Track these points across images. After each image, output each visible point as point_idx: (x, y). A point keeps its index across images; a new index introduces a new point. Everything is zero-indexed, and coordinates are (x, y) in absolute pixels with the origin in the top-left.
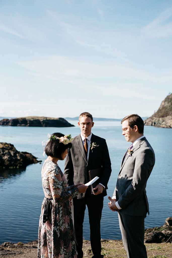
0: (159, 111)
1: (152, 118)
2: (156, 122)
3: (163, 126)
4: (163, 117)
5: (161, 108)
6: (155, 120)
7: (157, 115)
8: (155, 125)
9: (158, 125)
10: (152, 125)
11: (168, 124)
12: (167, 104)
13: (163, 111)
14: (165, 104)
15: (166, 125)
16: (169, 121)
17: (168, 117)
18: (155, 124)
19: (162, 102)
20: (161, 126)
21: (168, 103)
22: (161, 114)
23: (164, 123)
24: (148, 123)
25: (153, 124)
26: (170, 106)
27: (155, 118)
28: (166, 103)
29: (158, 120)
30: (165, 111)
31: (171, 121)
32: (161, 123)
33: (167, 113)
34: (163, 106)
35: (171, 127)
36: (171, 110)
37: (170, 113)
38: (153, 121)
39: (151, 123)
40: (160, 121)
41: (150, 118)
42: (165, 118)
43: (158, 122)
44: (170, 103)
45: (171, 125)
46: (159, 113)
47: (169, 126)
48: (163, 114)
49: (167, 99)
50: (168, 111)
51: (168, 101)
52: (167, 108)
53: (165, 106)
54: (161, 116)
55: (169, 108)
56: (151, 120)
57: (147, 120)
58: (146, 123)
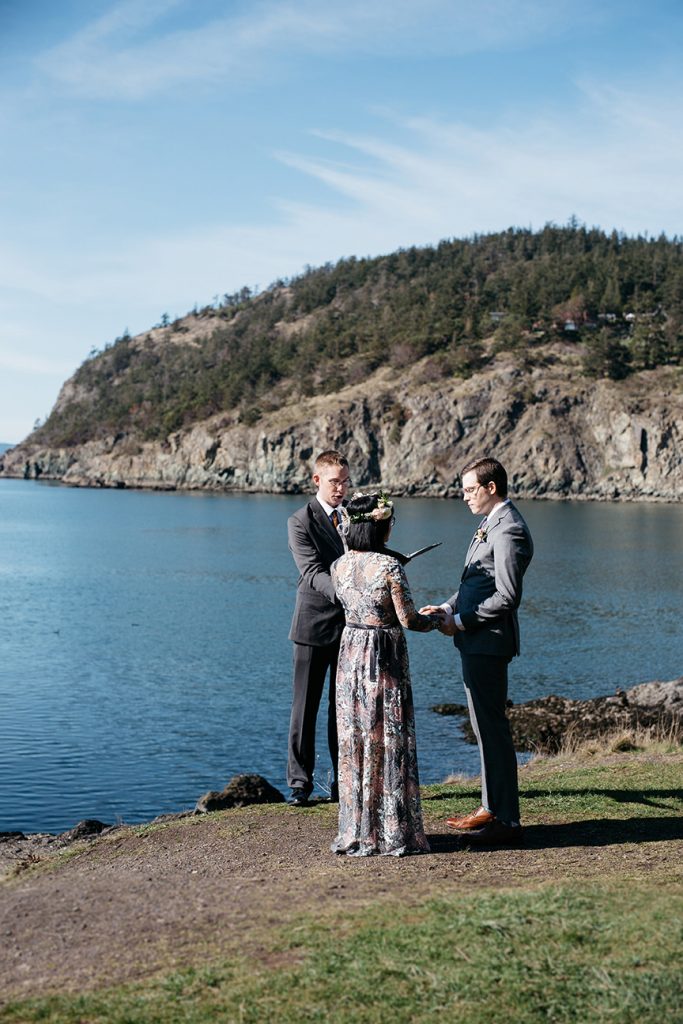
0: (55, 419)
1: (25, 448)
2: (43, 466)
3: (74, 480)
4: (69, 443)
5: (61, 410)
6: (41, 454)
7: (47, 438)
8: (41, 476)
9: (51, 476)
10: (27, 477)
11: (94, 474)
12: (82, 395)
13: (71, 421)
14: (76, 392)
15: (83, 475)
16: (97, 460)
17: (90, 444)
18: (39, 471)
19: (65, 384)
20: (64, 478)
21: (89, 390)
22: (62, 434)
23: (75, 467)
24: (10, 468)
25: (33, 474)
26: (95, 403)
27: (39, 450)
28: (81, 389)
29: (54, 457)
30: (79, 423)
31: (106, 462)
32: (62, 467)
33: (86, 431)
34: (70, 400)
35: (102, 485)
36: (100, 418)
37: (99, 431)
38: (32, 461)
39: (24, 469)
40: (59, 460)
41: (20, 450)
42: (80, 448)
43: (51, 464)
44: (96, 390)
45: (102, 475)
46: (56, 431)
47: (98, 481)
48: (71, 433)
49: (83, 375)
50: (91, 420)
51: (87, 384)
52: (86, 411)
53: (78, 403)
54: (64, 441)
55: (92, 408)
56: (24, 456)
57: (7, 457)
58: (2, 468)
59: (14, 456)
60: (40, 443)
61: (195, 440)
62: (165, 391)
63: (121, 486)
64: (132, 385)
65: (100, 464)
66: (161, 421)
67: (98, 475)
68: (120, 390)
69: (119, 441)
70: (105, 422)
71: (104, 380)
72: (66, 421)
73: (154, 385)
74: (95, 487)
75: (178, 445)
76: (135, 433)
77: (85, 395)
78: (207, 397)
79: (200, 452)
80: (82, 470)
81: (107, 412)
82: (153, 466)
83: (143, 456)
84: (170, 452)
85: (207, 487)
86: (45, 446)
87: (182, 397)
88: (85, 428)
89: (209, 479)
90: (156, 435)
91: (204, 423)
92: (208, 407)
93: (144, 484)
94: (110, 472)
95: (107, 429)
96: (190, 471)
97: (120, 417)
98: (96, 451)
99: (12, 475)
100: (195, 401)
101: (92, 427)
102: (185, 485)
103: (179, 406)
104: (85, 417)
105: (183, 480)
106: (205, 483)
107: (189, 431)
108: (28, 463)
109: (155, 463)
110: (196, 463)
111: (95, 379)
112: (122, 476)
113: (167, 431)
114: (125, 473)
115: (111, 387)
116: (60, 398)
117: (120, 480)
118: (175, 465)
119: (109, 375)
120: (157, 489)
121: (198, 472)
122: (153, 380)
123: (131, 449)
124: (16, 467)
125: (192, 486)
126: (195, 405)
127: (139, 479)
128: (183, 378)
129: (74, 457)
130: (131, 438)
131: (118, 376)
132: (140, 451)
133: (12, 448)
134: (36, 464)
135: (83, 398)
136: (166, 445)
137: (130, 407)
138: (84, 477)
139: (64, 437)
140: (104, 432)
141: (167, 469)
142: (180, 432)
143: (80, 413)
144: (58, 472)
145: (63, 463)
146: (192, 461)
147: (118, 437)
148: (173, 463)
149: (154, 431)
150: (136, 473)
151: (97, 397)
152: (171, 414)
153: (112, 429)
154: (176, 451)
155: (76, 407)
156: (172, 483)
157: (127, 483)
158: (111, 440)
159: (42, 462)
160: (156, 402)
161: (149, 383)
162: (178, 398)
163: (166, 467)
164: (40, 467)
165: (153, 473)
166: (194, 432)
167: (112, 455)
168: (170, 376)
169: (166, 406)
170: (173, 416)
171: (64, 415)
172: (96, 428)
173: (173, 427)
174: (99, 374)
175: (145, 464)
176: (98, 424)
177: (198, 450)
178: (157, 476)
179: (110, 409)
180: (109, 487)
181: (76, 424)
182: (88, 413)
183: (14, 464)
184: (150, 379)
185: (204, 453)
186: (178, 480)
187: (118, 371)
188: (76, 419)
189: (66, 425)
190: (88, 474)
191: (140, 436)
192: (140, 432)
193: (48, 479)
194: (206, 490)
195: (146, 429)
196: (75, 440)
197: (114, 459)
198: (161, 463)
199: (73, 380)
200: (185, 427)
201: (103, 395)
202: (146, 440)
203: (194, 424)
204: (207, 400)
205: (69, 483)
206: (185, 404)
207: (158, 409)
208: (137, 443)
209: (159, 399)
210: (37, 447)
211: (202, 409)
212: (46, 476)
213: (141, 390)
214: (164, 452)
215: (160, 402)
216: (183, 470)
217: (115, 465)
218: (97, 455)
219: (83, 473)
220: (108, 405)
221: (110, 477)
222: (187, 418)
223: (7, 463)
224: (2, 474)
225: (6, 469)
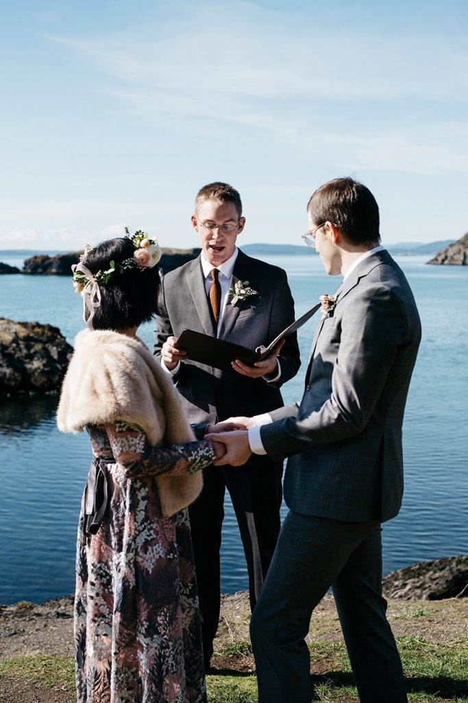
1: (464, 242)
10: (464, 264)
39: (462, 258)
41: (460, 244)
56: (462, 249)
57: (450, 250)
58: (446, 257)
59: (455, 249)
99: (453, 262)
108: (465, 254)
124: (456, 257)
133: (454, 243)
183: (455, 254)
223: (450, 254)
224: (446, 262)
225: (449, 258)
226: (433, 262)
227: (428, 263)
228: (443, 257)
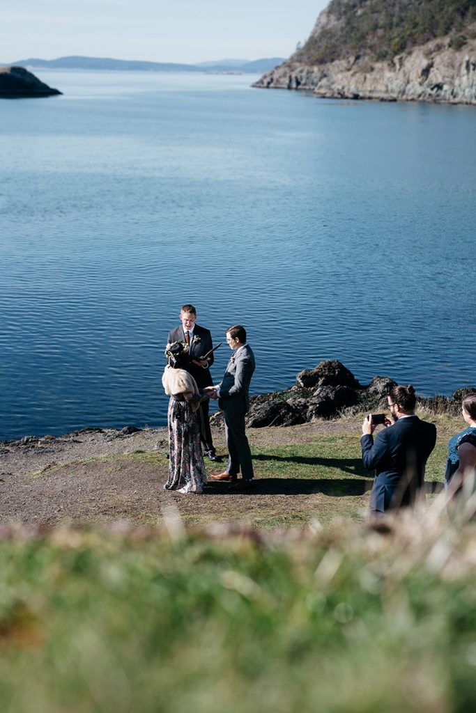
0: (312, 43)
1: (289, 65)
2: (302, 79)
3: (323, 91)
4: (321, 61)
5: (316, 35)
6: (300, 70)
7: (305, 58)
8: (300, 87)
9: (307, 87)
10: (289, 88)
11: (337, 87)
12: (333, 23)
13: (323, 44)
14: (329, 20)
16: (340, 76)
17: (337, 62)
18: (298, 83)
19: (321, 14)
20: (316, 90)
21: (338, 19)
22: (316, 54)
23: (324, 81)
24: (278, 81)
25: (294, 85)
26: (342, 30)
27: (299, 67)
28: (333, 17)
29: (309, 73)
30: (329, 46)
31: (346, 77)
32: (315, 80)
33: (334, 52)
34: (323, 28)
35: (343, 97)
36: (345, 42)
37: (344, 51)
38: (294, 75)
39: (287, 81)
40: (314, 75)
41: (286, 66)
42: (329, 65)
43: (308, 78)
44: (343, 19)
45: (343, 88)
46: (312, 52)
47: (339, 93)
48: (323, 53)
49: (335, 6)
50: (338, 43)
51: (337, 14)
52: (334, 36)
53: (330, 29)
54: (317, 60)
55: (340, 33)
56: (288, 71)
57: (276, 72)
58: (272, 80)
59: (281, 71)
60: (300, 61)
61: (414, 61)
62: (395, 20)
63: (356, 97)
64: (370, 15)
65: (342, 79)
66: (390, 45)
67: (340, 87)
68: (361, 19)
69: (358, 61)
70: (348, 45)
71: (350, 10)
72: (320, 44)
73: (387, 15)
74: (336, 98)
75: (401, 65)
76: (369, 55)
77: (336, 23)
78: (426, 26)
79: (417, 71)
80: (329, 83)
81: (351, 37)
82: (381, 81)
83: (375, 74)
84: (395, 71)
85: (421, 98)
86: (303, 64)
87: (407, 26)
88: (333, 50)
89: (423, 92)
90: (385, 56)
91: (422, 47)
92: (425, 34)
93: (374, 95)
94: (349, 86)
95: (350, 51)
96: (409, 86)
97: (359, 41)
98: (341, 68)
99: (279, 86)
100: (416, 30)
101: (339, 49)
102: (404, 97)
103: (403, 34)
104: (333, 41)
105: (403, 92)
106: (420, 96)
107: (410, 53)
108: (290, 77)
109: (383, 79)
110: (414, 79)
111: (343, 9)
112: (357, 90)
113: (393, 54)
114: (360, 86)
115: (355, 16)
116: (317, 25)
117: (356, 93)
118: (398, 81)
119: (354, 6)
120: (382, 100)
121: (415, 87)
122: (387, 11)
123: (365, 67)
124: (282, 80)
125: (410, 98)
126: (416, 33)
127: (370, 91)
128: (410, 9)
129: (325, 72)
130: (367, 58)
131: (361, 7)
132: (372, 69)
133: (280, 64)
134: (296, 78)
135: (334, 25)
136: (392, 65)
137: (367, 34)
138: (330, 89)
139: (318, 57)
140: (348, 53)
141: (391, 84)
142: (403, 54)
143: (331, 38)
144: (313, 84)
145: (316, 77)
146: (411, 78)
147: (358, 58)
148: (397, 79)
149: (384, 53)
150: (368, 86)
151: (344, 25)
152: (397, 40)
153: (354, 51)
154: (399, 70)
155: (327, 33)
156: (395, 95)
157: (361, 94)
158: (352, 59)
159: (301, 77)
160: (388, 29)
161: (384, 13)
162: (404, 27)
163: (391, 82)
164: (299, 80)
165: (381, 87)
166: (414, 55)
167: (351, 72)
168: (400, 8)
169: (393, 33)
170: (398, 42)
171: (318, 39)
172: (341, 50)
173: (398, 50)
174: (347, 5)
175: (375, 80)
176: (343, 46)
177: (416, 69)
178: (384, 89)
179: (353, 35)
180: (347, 98)
181: (327, 47)
182: (336, 38)
183: (280, 77)
184: (385, 10)
185: (420, 72)
186: (400, 92)
187: (361, 3)
188: (327, 42)
189: (319, 47)
190: (333, 87)
191: (372, 57)
192: (373, 55)
193: (305, 89)
194: (420, 101)
195: (378, 51)
196: (326, 59)
197: (353, 75)
198: (387, 79)
199: (327, 11)
200: (407, 50)
201: (348, 23)
202: (377, 61)
203: (414, 48)
204: (425, 29)
205: (319, 93)
206: (408, 33)
207: (387, 36)
208: (370, 64)
209: (391, 26)
210: (297, 64)
211: (421, 35)
212: (304, 87)
213: (377, 19)
214: (390, 70)
215: (391, 28)
216: (404, 85)
217: (353, 80)
218: (342, 71)
219: (329, 86)
220: (352, 31)
221: (349, 89)
222: (409, 43)
223: (276, 76)
224: (272, 85)
225: (275, 81)
226: (258, 85)
227: (253, 86)
228: (268, 79)
